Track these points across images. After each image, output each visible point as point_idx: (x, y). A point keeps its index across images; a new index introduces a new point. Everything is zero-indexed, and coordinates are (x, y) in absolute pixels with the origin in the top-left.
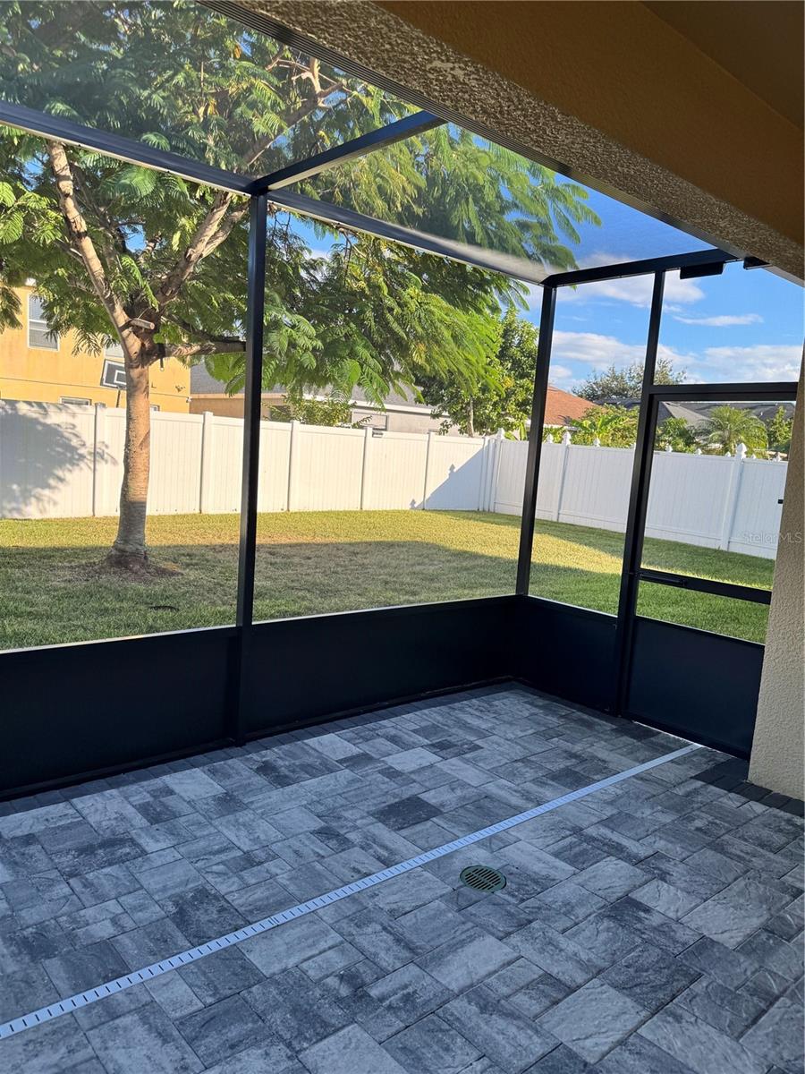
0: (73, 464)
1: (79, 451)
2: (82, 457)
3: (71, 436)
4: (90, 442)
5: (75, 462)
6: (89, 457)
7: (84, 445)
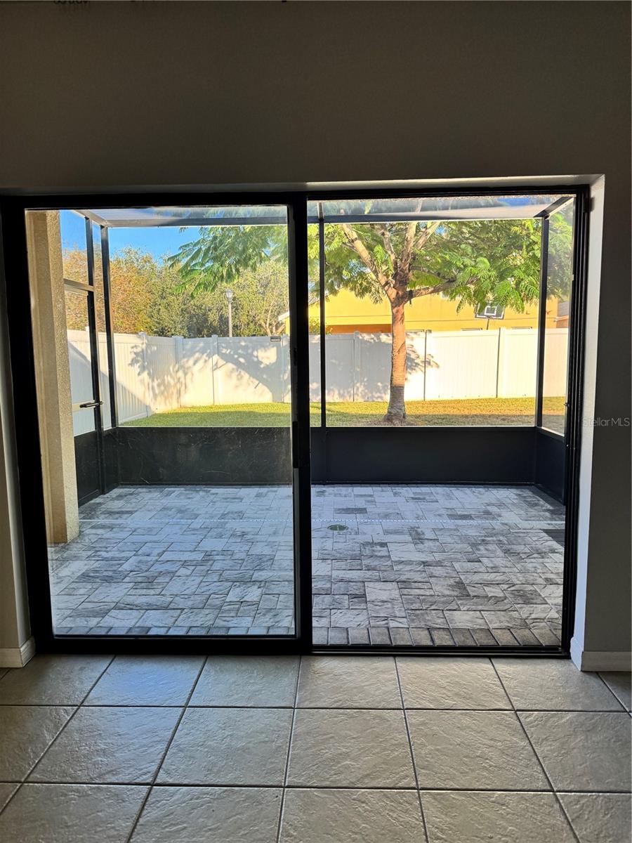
0: (412, 369)
1: (416, 361)
2: (417, 364)
3: (410, 352)
4: (422, 356)
5: (414, 368)
6: (421, 364)
7: (418, 357)
